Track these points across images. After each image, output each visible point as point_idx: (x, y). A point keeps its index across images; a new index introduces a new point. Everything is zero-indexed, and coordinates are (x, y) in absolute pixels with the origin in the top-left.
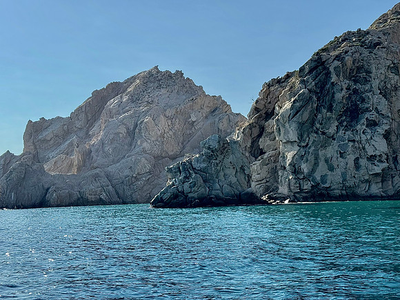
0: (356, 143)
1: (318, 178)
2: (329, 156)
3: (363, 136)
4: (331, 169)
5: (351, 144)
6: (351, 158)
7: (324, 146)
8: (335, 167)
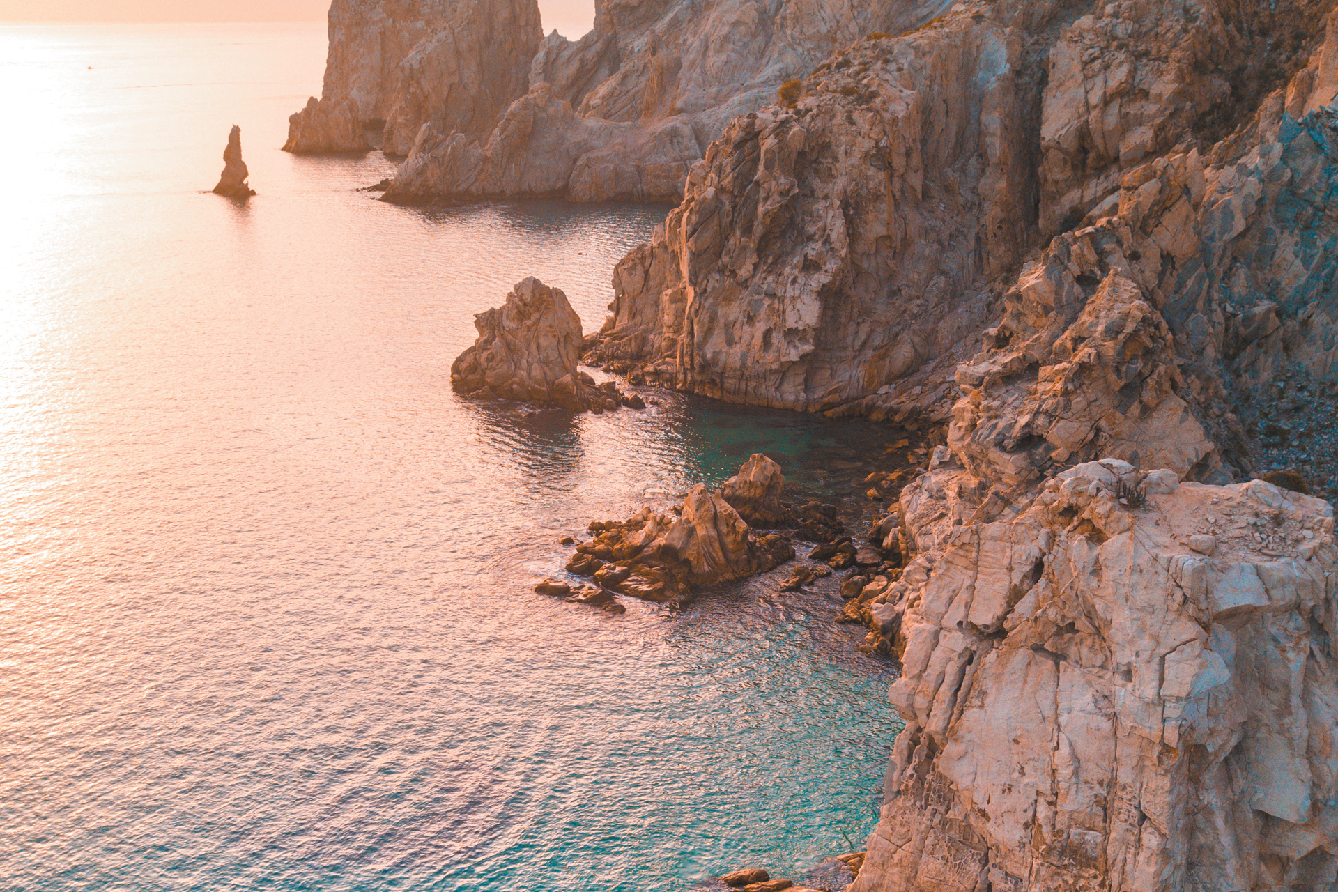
0: (776, 301)
1: (709, 356)
2: (732, 318)
3: (789, 289)
4: (730, 342)
5: (767, 302)
6: (761, 327)
7: (728, 300)
8: (737, 339)
